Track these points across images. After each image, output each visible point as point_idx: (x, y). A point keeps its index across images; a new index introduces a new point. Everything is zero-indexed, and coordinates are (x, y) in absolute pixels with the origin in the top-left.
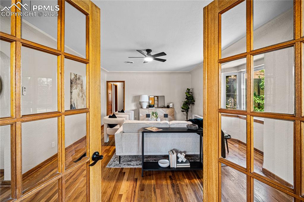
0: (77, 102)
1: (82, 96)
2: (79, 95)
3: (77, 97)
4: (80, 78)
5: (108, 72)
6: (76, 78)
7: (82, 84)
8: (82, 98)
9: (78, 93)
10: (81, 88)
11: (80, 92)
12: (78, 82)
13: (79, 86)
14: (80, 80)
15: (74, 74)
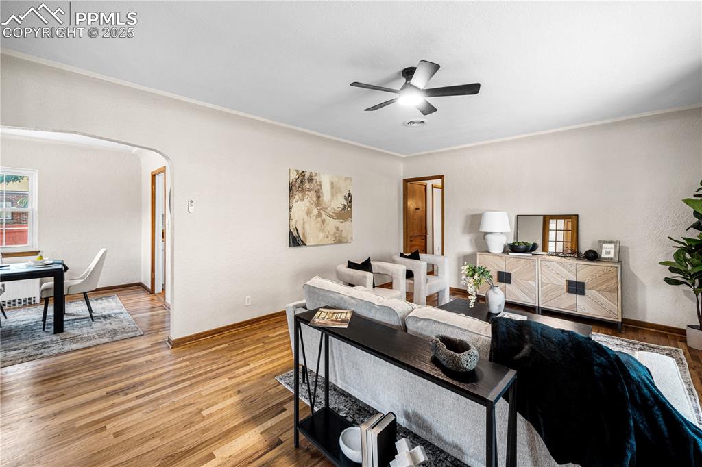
0: (304, 228)
1: (319, 215)
2: (309, 212)
3: (306, 217)
4: (314, 178)
5: (404, 156)
6: (301, 178)
7: (319, 190)
8: (319, 219)
9: (306, 209)
10: (315, 199)
11: (313, 207)
12: (308, 187)
13: (312, 195)
14: (314, 181)
15: (296, 170)
